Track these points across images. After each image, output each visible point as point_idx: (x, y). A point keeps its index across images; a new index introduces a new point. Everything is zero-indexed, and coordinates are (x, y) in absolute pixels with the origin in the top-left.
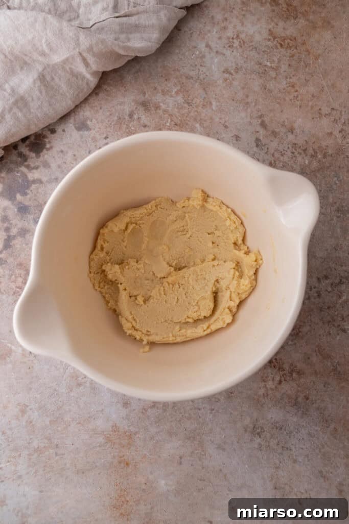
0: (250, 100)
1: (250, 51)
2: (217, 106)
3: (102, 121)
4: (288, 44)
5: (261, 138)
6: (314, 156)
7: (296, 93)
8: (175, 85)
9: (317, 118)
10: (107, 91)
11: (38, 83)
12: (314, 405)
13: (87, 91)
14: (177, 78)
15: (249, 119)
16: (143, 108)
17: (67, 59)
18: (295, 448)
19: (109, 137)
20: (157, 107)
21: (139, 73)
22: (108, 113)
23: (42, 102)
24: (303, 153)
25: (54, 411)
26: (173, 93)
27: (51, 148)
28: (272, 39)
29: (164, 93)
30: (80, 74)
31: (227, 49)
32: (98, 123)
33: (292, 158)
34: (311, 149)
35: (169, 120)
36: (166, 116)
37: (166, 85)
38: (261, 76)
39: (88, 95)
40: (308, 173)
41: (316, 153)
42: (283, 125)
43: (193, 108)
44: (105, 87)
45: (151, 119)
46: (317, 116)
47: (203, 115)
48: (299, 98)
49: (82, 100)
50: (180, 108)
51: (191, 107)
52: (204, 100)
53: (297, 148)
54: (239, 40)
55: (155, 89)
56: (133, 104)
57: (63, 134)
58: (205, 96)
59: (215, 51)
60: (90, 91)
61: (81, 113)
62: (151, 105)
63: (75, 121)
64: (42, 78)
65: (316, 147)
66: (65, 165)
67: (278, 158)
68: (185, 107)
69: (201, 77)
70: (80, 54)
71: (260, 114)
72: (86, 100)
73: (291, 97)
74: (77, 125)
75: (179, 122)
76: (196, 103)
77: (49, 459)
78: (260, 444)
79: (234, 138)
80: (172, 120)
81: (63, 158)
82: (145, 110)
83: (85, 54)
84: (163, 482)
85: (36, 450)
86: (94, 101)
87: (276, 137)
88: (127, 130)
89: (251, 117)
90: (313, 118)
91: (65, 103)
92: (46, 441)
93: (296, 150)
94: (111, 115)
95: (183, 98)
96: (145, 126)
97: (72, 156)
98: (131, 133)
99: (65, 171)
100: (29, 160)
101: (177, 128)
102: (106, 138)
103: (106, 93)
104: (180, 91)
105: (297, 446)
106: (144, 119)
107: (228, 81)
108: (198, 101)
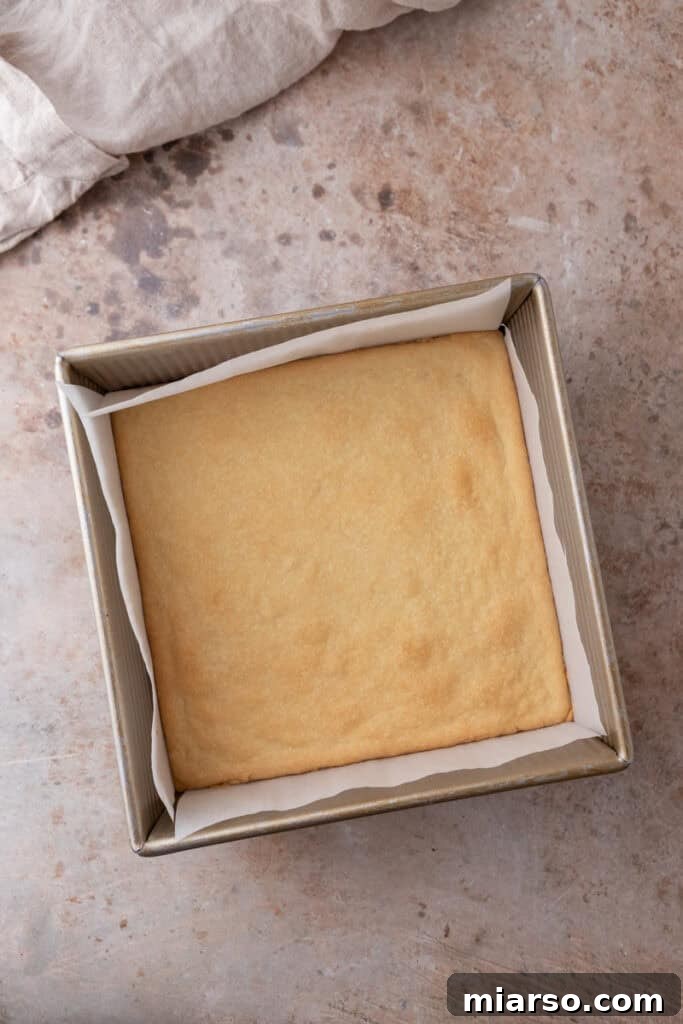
0: (628, 132)
1: (646, 30)
2: (561, 135)
3: (328, 131)
5: (638, 214)
8: (484, 78)
10: (347, 70)
11: (222, 36)
13: (309, 64)
14: (490, 64)
15: (619, 173)
16: (413, 117)
19: (338, 166)
20: (442, 120)
21: (416, 43)
22: (342, 116)
23: (221, 76)
26: (478, 95)
27: (220, 169)
29: (459, 92)
30: (307, 30)
31: (600, 19)
32: (319, 132)
35: (461, 150)
36: (458, 139)
37: (466, 75)
38: (659, 88)
39: (308, 71)
43: (513, 131)
44: (344, 60)
45: (427, 142)
47: (531, 149)
49: (295, 80)
50: (487, 127)
51: (509, 129)
52: (537, 119)
55: (443, 80)
56: (394, 104)
57: (247, 145)
58: (540, 110)
59: (575, 18)
60: (315, 64)
61: (288, 109)
62: (431, 113)
63: (274, 121)
64: (231, 26)
66: (243, 209)
67: (666, 260)
68: (496, 128)
69: (539, 71)
71: (643, 164)
72: (303, 81)
74: (277, 131)
75: (479, 156)
76: (520, 122)
79: (585, 207)
80: (466, 151)
81: (240, 194)
82: (418, 120)
86: (317, 87)
87: (667, 217)
88: (375, 158)
89: (625, 169)
91: (263, 83)
94: (347, 120)
95: (496, 108)
96: (412, 154)
97: (260, 192)
98: (382, 164)
99: (242, 220)
100: (172, 187)
101: (474, 168)
102: (331, 166)
103: (343, 73)
104: (492, 92)
105: (605, 807)
106: (413, 140)
107: (592, 86)
108: (525, 119)
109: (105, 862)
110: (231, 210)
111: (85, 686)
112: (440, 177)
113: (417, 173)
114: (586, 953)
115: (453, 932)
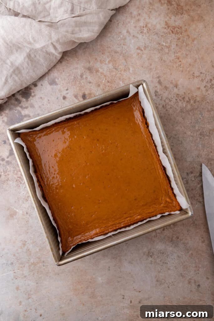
0: (152, 67)
1: (153, 35)
2: (133, 71)
3: (65, 79)
4: (177, 31)
5: (158, 91)
6: (189, 102)
7: (180, 63)
8: (108, 57)
9: (191, 78)
10: (67, 60)
11: (27, 60)
12: (181, 242)
13: (55, 61)
14: (109, 52)
15: (151, 79)
16: (89, 72)
17: (44, 46)
18: (170, 263)
19: (69, 89)
20: (97, 71)
21: (87, 49)
22: (68, 74)
23: (29, 70)
24: (182, 100)
25: (41, 244)
26: (107, 62)
27: (35, 95)
28: (167, 28)
29: (101, 62)
30: (52, 53)
31: (139, 34)
32: (62, 80)
33: (176, 103)
34: (187, 97)
35: (104, 79)
37: (103, 57)
38: (159, 52)
39: (56, 63)
40: (185, 112)
41: (190, 100)
42: (172, 83)
43: (119, 71)
44: (66, 58)
45: (94, 78)
46: (191, 77)
47: (125, 76)
48: (181, 66)
49: (52, 66)
50: (111, 71)
51: (117, 71)
52: (125, 67)
53: (179, 97)
54: (147, 28)
55: (96, 59)
56: (83, 69)
57: (42, 87)
58: (126, 64)
59: (132, 35)
60: (57, 61)
61: (52, 74)
62: (94, 69)
63: (48, 79)
64: (29, 56)
65: (190, 96)
66: (43, 106)
67: (168, 103)
68: (114, 71)
69: (124, 52)
70: (52, 43)
71: (158, 75)
72: (55, 66)
73: (177, 65)
74: (49, 82)
75: (110, 80)
76: (120, 69)
77: (40, 268)
78: (151, 261)
80: (106, 79)
81: (42, 102)
82: (90, 72)
83: (54, 43)
84: (100, 279)
85: (32, 264)
86: (60, 67)
87: (167, 90)
88: (79, 85)
89: (153, 77)
90: (189, 79)
91: (42, 69)
92: (38, 259)
93: (178, 98)
94: (69, 75)
95: (113, 65)
96: (90, 83)
97: (47, 101)
98: (82, 87)
99: (44, 110)
100: (22, 103)
101: (109, 84)
102: (67, 90)
103: (66, 62)
104: (111, 61)
105: (171, 262)
106: (90, 78)
107: (140, 55)
108: (121, 67)
109: (33, 298)
110: (40, 107)
111: (20, 250)
112: (99, 88)
113: (92, 88)
114: (170, 301)
115: (133, 302)
